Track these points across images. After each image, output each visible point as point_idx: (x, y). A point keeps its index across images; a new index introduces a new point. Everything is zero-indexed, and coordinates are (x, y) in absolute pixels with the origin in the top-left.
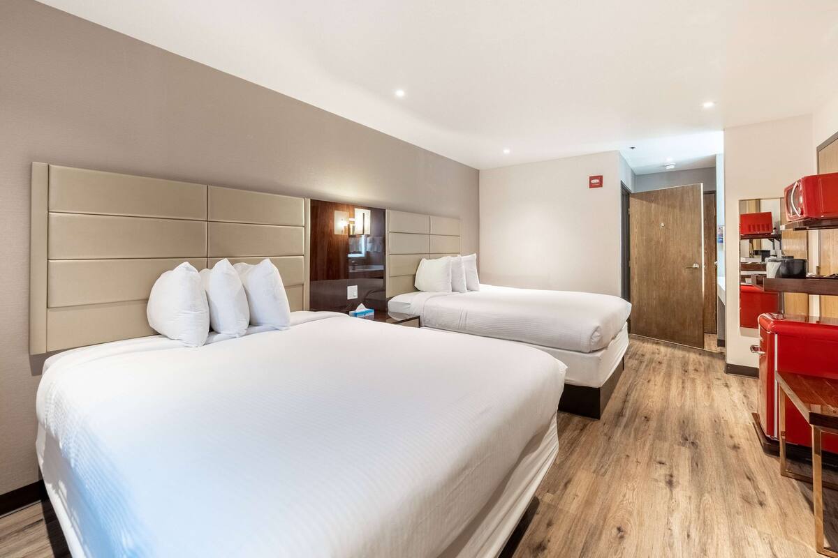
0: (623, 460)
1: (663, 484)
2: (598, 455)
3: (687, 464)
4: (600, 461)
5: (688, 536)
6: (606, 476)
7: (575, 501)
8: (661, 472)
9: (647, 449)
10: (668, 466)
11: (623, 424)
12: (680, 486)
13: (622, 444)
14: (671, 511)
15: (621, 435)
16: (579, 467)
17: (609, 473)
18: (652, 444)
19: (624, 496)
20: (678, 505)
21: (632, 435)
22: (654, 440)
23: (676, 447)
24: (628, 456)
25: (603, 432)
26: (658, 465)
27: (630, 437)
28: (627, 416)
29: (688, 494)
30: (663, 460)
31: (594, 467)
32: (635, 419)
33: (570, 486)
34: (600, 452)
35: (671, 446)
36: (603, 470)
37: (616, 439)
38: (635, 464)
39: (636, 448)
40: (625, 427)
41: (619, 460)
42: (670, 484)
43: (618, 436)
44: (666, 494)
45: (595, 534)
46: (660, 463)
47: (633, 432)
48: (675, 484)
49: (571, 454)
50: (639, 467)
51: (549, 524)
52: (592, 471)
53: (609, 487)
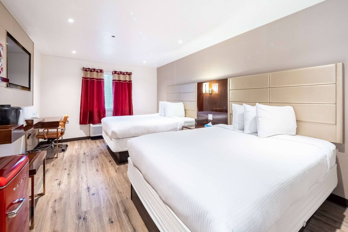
0: (107, 186)
1: (91, 186)
2: (116, 183)
3: (83, 201)
4: (114, 181)
5: (82, 178)
6: (108, 178)
7: (111, 170)
8: (92, 191)
9: (101, 197)
10: (91, 195)
11: (120, 205)
12: (85, 189)
13: (112, 193)
14: (87, 181)
15: (115, 197)
16: (117, 176)
17: (108, 180)
18: (100, 202)
19: (100, 177)
20: (85, 183)
21: (111, 201)
22: (100, 205)
23: (89, 209)
24: (107, 189)
25: (124, 194)
26: (94, 193)
27: (112, 199)
28: (123, 214)
29: (82, 189)
30: (93, 196)
31: (114, 178)
32: (117, 215)
33: (115, 171)
34: (116, 184)
35: (91, 208)
36: (111, 179)
37: (116, 193)
38: (102, 188)
39: (106, 194)
40: (117, 204)
41: (109, 185)
42: (88, 188)
43: (116, 196)
44: (89, 184)
45: (102, 167)
46: (94, 194)
47: (112, 203)
48: (87, 189)
49: (124, 178)
50: (101, 188)
51: (112, 164)
52: (113, 177)
53: (106, 177)
